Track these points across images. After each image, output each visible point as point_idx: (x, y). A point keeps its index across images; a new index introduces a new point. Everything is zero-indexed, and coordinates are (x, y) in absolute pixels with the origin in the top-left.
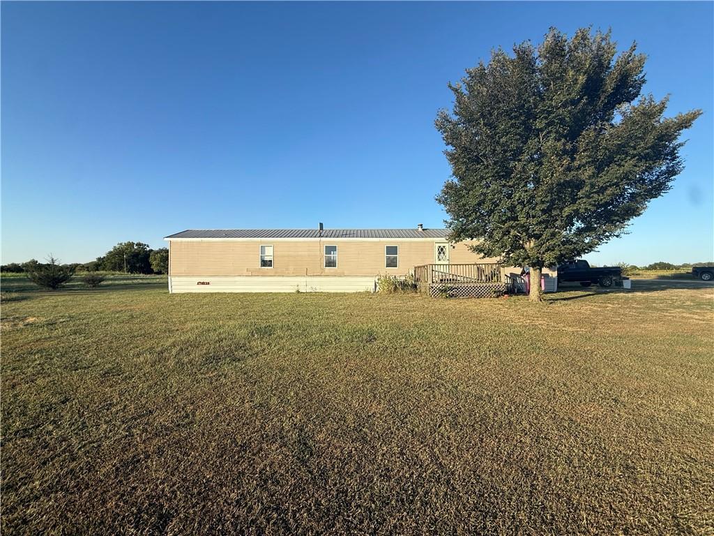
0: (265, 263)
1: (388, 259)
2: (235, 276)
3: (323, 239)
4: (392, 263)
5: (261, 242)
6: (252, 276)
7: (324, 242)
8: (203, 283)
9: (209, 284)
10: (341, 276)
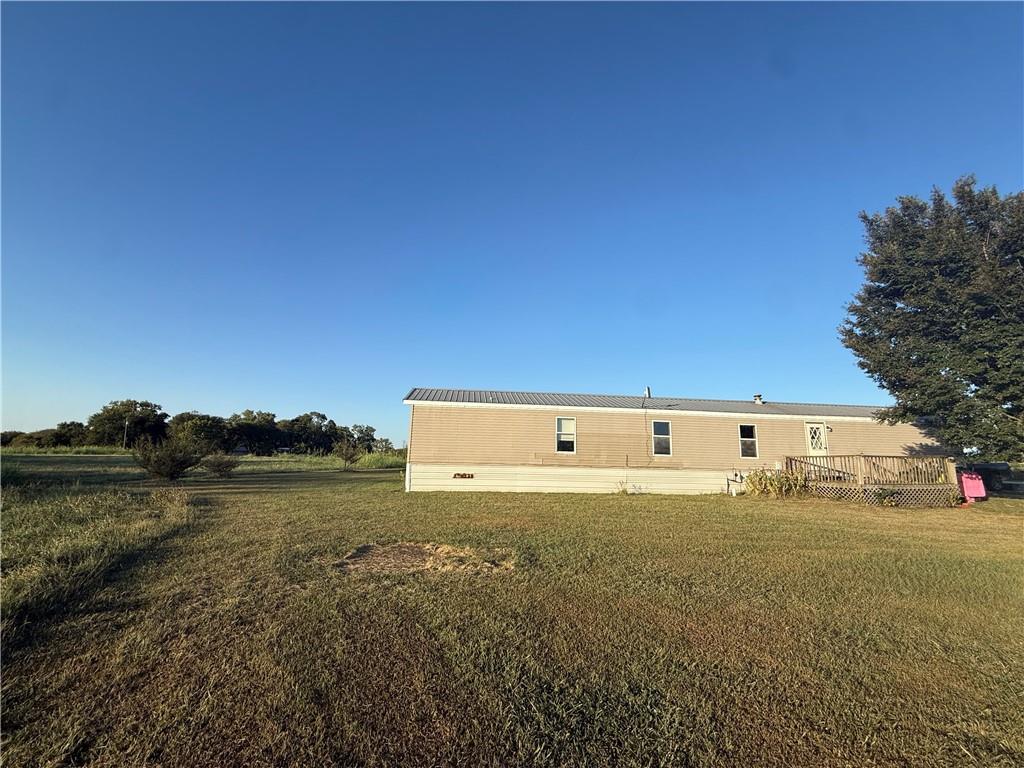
0: (564, 446)
1: (744, 443)
2: (516, 465)
3: (650, 411)
4: (749, 451)
5: (557, 413)
6: (543, 465)
7: (652, 416)
8: (463, 476)
9: (472, 477)
10: (677, 469)
